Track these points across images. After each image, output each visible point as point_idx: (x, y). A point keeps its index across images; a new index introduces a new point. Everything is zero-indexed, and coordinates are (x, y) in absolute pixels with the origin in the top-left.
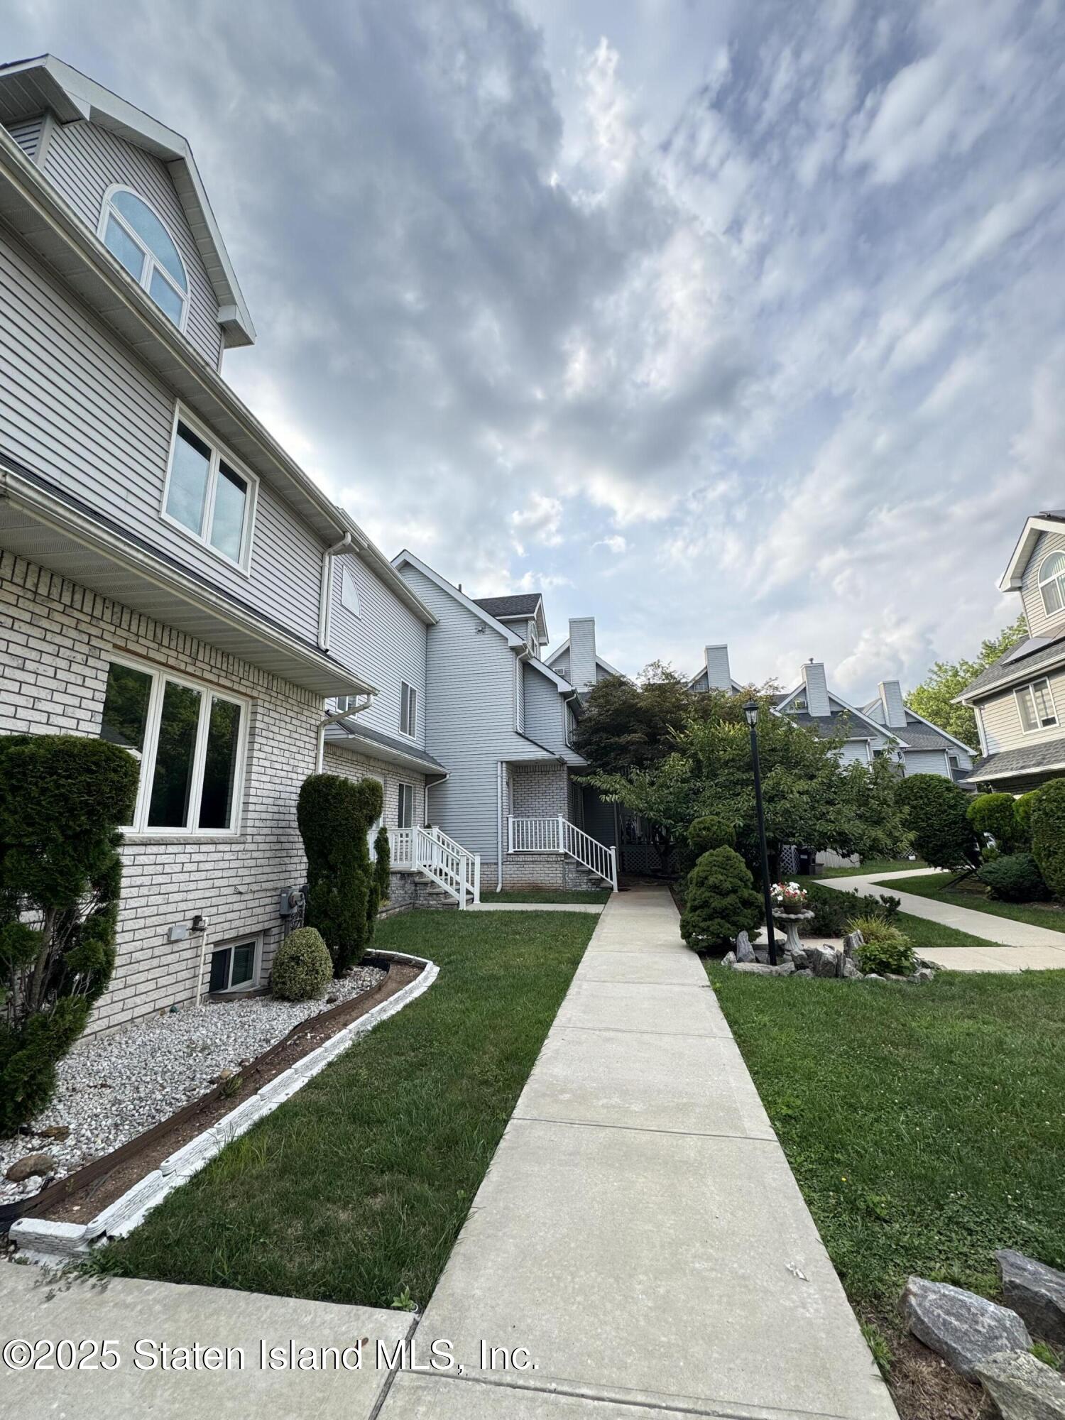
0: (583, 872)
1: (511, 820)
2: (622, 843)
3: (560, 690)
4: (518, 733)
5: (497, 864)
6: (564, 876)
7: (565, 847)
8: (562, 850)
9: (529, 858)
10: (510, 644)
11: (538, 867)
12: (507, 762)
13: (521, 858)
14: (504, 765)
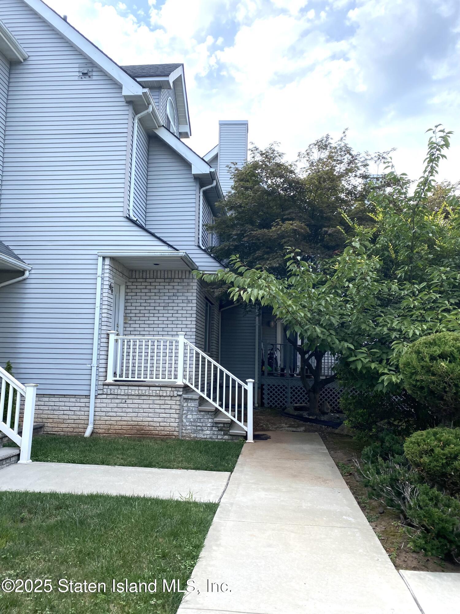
0: (208, 412)
1: (112, 338)
2: (262, 373)
3: (194, 172)
4: (129, 219)
5: (88, 396)
6: (180, 418)
7: (184, 377)
8: (180, 382)
9: (134, 391)
10: (125, 92)
11: (145, 404)
12: (112, 259)
13: (123, 390)
14: (107, 262)
